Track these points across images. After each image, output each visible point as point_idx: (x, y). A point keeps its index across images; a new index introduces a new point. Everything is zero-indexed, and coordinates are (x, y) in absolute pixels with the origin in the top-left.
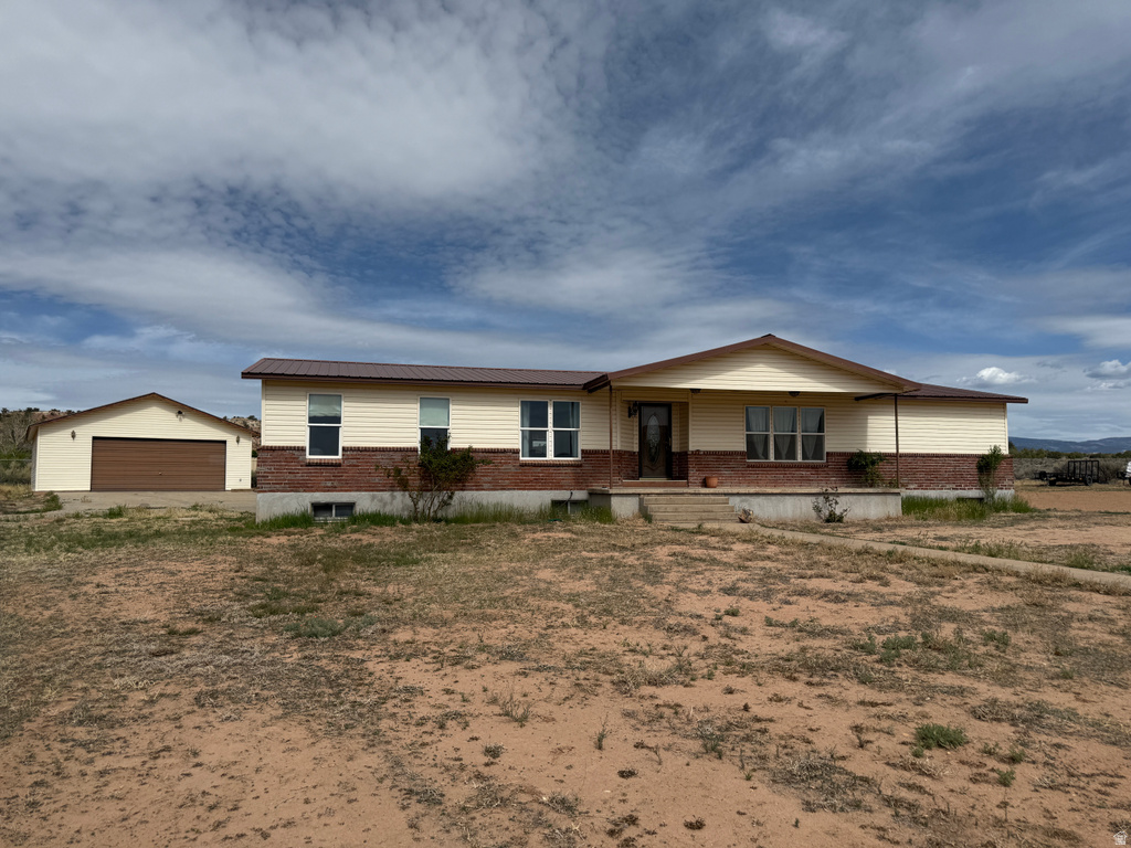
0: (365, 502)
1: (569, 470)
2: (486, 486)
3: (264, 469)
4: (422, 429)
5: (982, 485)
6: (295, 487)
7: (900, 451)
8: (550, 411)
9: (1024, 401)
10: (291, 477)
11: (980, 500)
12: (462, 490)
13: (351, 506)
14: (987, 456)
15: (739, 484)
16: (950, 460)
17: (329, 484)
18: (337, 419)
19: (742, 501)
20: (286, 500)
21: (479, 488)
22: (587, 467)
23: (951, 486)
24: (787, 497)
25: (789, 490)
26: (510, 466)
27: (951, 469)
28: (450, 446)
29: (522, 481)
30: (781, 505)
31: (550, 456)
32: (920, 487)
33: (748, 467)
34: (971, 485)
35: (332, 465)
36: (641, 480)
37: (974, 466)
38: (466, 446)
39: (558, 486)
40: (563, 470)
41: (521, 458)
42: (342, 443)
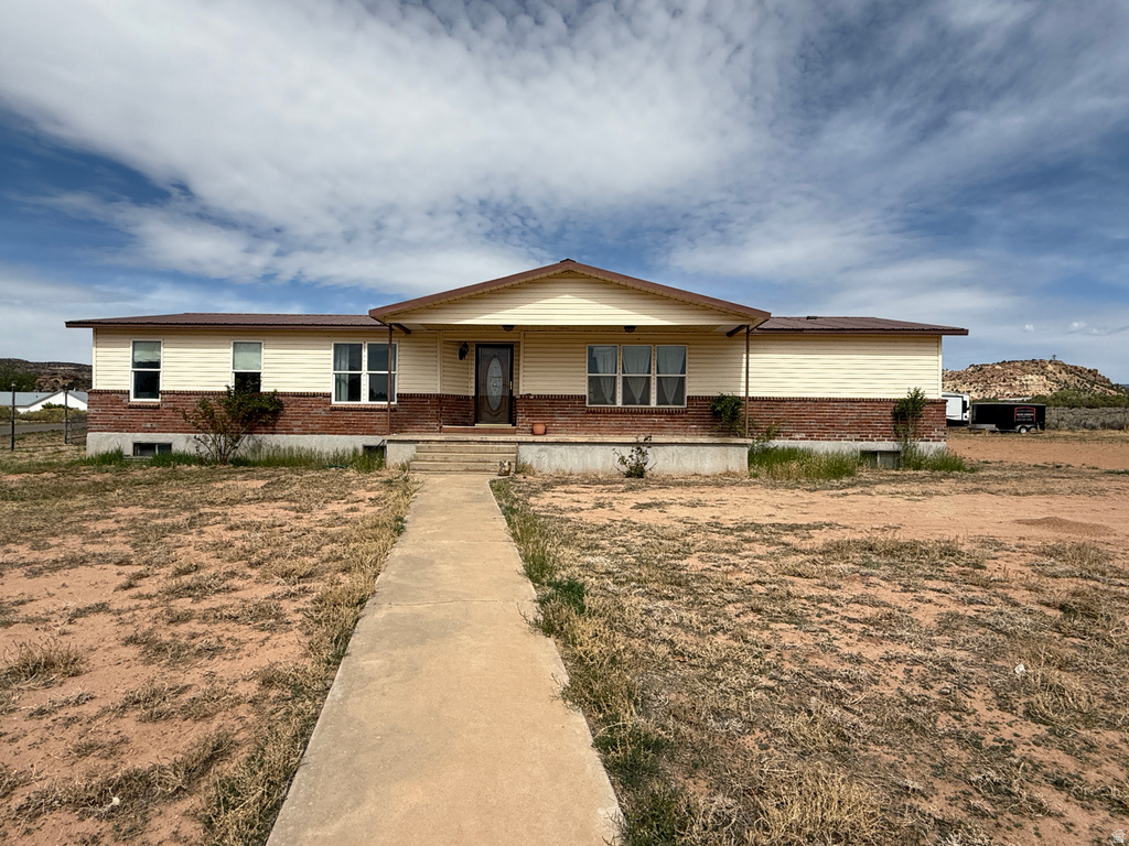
0: (181, 443)
1: (383, 415)
2: (295, 430)
3: (93, 411)
4: (236, 373)
5: (897, 437)
6: (119, 427)
7: (750, 395)
8: (365, 354)
9: (964, 332)
10: (116, 418)
11: (896, 453)
12: (273, 433)
13: (169, 446)
14: (904, 401)
15: (576, 431)
16: (856, 406)
17: (149, 425)
18: (157, 364)
19: (540, 451)
20: (112, 439)
21: (289, 431)
22: (402, 412)
23: (853, 436)
24: (597, 447)
25: (598, 439)
26: (320, 410)
27: (855, 416)
28: (262, 390)
29: (332, 425)
30: (589, 456)
31: (365, 400)
32: (810, 436)
33: (588, 412)
34: (884, 436)
35: (150, 407)
36: (477, 425)
37: (888, 413)
38: (272, 390)
39: (371, 432)
40: (375, 414)
41: (333, 402)
42: (163, 387)
